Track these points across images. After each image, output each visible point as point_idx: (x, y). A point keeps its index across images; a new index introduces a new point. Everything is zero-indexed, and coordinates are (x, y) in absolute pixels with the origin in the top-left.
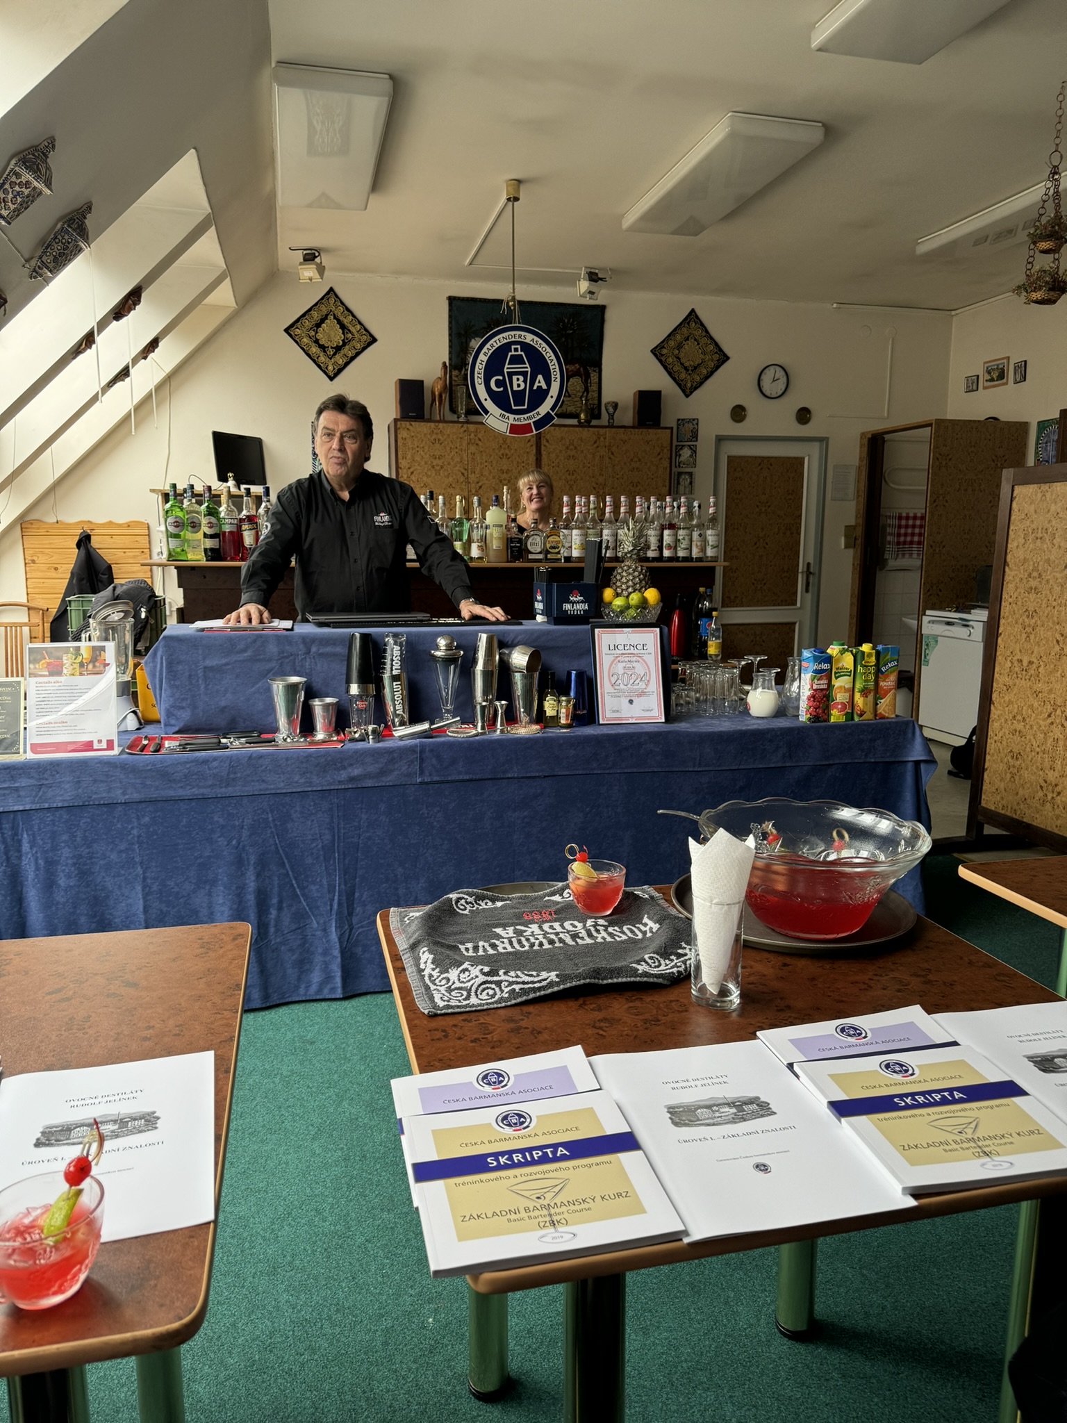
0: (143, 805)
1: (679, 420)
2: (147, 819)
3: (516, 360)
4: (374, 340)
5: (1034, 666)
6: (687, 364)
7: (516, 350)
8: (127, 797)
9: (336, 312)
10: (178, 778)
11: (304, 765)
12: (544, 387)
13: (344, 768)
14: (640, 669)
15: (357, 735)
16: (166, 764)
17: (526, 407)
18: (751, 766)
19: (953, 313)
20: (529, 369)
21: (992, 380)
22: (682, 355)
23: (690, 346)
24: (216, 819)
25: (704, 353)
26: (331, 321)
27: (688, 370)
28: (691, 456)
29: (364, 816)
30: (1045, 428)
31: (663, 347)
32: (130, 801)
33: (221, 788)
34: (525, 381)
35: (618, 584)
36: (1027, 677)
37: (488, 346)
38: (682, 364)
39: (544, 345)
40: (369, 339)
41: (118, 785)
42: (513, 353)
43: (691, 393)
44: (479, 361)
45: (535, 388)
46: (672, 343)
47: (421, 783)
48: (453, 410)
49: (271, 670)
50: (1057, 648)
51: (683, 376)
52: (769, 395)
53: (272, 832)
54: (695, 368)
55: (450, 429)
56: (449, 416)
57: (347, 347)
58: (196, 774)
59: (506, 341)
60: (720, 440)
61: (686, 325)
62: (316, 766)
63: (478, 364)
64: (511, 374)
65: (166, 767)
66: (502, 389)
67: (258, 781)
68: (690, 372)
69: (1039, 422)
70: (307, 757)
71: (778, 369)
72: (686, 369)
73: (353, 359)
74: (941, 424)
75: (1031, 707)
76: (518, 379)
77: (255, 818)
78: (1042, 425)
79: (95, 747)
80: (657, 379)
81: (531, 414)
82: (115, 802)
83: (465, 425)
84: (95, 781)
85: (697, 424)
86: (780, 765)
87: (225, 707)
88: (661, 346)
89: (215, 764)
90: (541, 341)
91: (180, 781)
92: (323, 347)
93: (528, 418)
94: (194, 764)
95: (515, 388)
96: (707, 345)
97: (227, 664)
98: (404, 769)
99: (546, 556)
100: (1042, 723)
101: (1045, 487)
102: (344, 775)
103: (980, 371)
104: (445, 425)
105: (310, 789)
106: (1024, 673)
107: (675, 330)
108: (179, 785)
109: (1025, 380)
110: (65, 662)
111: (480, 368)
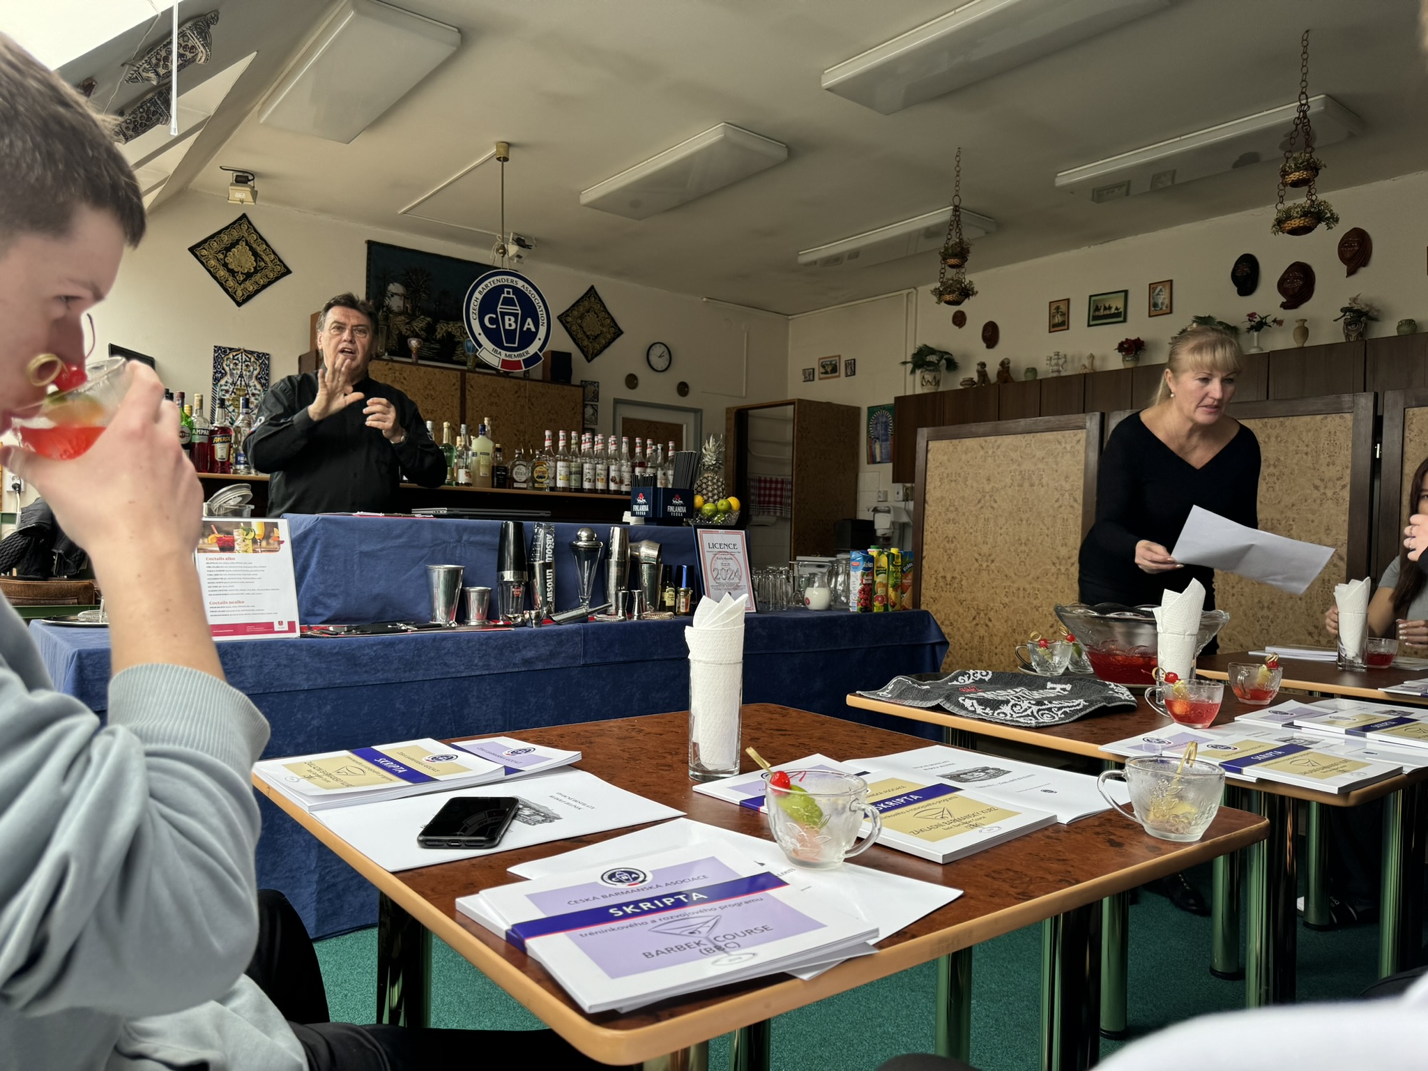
0: (326, 692)
1: (582, 381)
2: (329, 707)
3: (508, 302)
4: (289, 269)
5: (957, 580)
6: (589, 333)
7: (508, 293)
8: (311, 683)
9: (248, 239)
10: (365, 661)
11: (484, 647)
12: (533, 329)
13: (519, 651)
14: (734, 567)
15: (519, 620)
16: (353, 647)
17: (516, 345)
18: (828, 649)
19: (790, 317)
20: (520, 312)
21: (826, 373)
22: (584, 325)
23: (590, 317)
24: (398, 705)
25: (602, 325)
26: (243, 247)
27: (590, 338)
28: (593, 414)
29: (533, 700)
30: (874, 413)
31: (568, 315)
32: (313, 687)
33: (405, 672)
34: (516, 322)
35: (705, 492)
36: (952, 590)
37: (483, 285)
38: (584, 332)
39: (533, 292)
40: (283, 270)
41: (303, 670)
42: (506, 295)
43: (592, 359)
44: (474, 298)
45: (525, 329)
46: (575, 313)
47: (584, 665)
49: (423, 558)
50: (976, 565)
51: (586, 343)
52: (655, 367)
53: (450, 719)
54: (596, 338)
57: (258, 275)
58: (382, 657)
59: (499, 284)
60: (617, 402)
61: (587, 299)
62: (494, 649)
63: (473, 301)
64: (503, 314)
65: (353, 650)
66: (495, 326)
67: (440, 664)
68: (591, 340)
69: (869, 408)
70: (486, 639)
71: (663, 347)
72: (587, 337)
73: (264, 287)
74: (800, 401)
75: (957, 613)
76: (510, 320)
77: (435, 704)
78: (872, 410)
79: (276, 629)
80: (562, 341)
81: (521, 352)
82: (298, 688)
84: (279, 665)
85: (598, 387)
86: (847, 647)
87: (378, 595)
88: (566, 314)
89: (401, 646)
90: (530, 288)
91: (365, 665)
92: (232, 272)
93: (519, 356)
94: (380, 647)
95: (507, 327)
96: (604, 318)
97: (382, 550)
98: (571, 650)
99: (534, 485)
100: (967, 625)
101: (956, 442)
102: (518, 658)
103: (815, 365)
105: (487, 672)
106: (948, 586)
107: (578, 301)
108: (364, 669)
109: (854, 374)
110: (236, 537)
111: (476, 303)
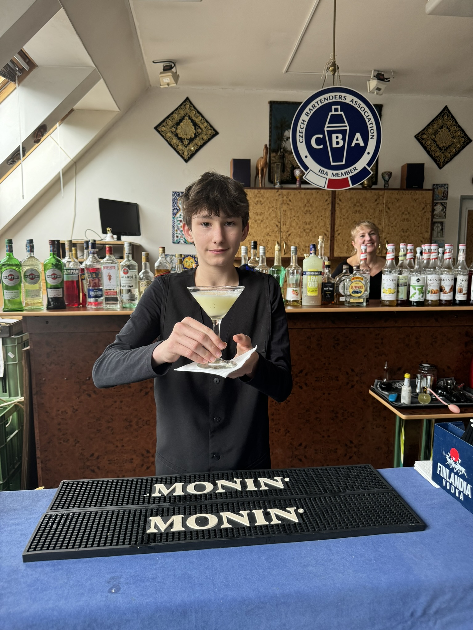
1: (434, 185)
3: (336, 119)
4: (216, 133)
6: (441, 145)
9: (190, 115)
12: (362, 144)
17: (343, 163)
20: (348, 128)
22: (437, 139)
23: (443, 133)
25: (454, 137)
26: (187, 121)
27: (442, 150)
28: (443, 210)
31: (424, 134)
34: (344, 139)
37: (310, 106)
38: (437, 145)
39: (363, 105)
40: (213, 133)
42: (333, 113)
43: (444, 166)
44: (301, 121)
45: (353, 145)
46: (430, 131)
48: (271, 181)
54: (447, 148)
55: (268, 193)
56: (268, 184)
57: (198, 138)
59: (327, 102)
60: (464, 198)
61: (441, 117)
63: (299, 124)
64: (330, 133)
66: (321, 147)
68: (443, 151)
72: (440, 149)
73: (201, 146)
76: (337, 137)
81: (349, 169)
83: (280, 190)
85: (447, 188)
88: (422, 132)
90: (359, 102)
92: (181, 139)
93: (346, 173)
95: (334, 145)
96: (456, 131)
104: (265, 191)
107: (433, 121)
111: (302, 127)
